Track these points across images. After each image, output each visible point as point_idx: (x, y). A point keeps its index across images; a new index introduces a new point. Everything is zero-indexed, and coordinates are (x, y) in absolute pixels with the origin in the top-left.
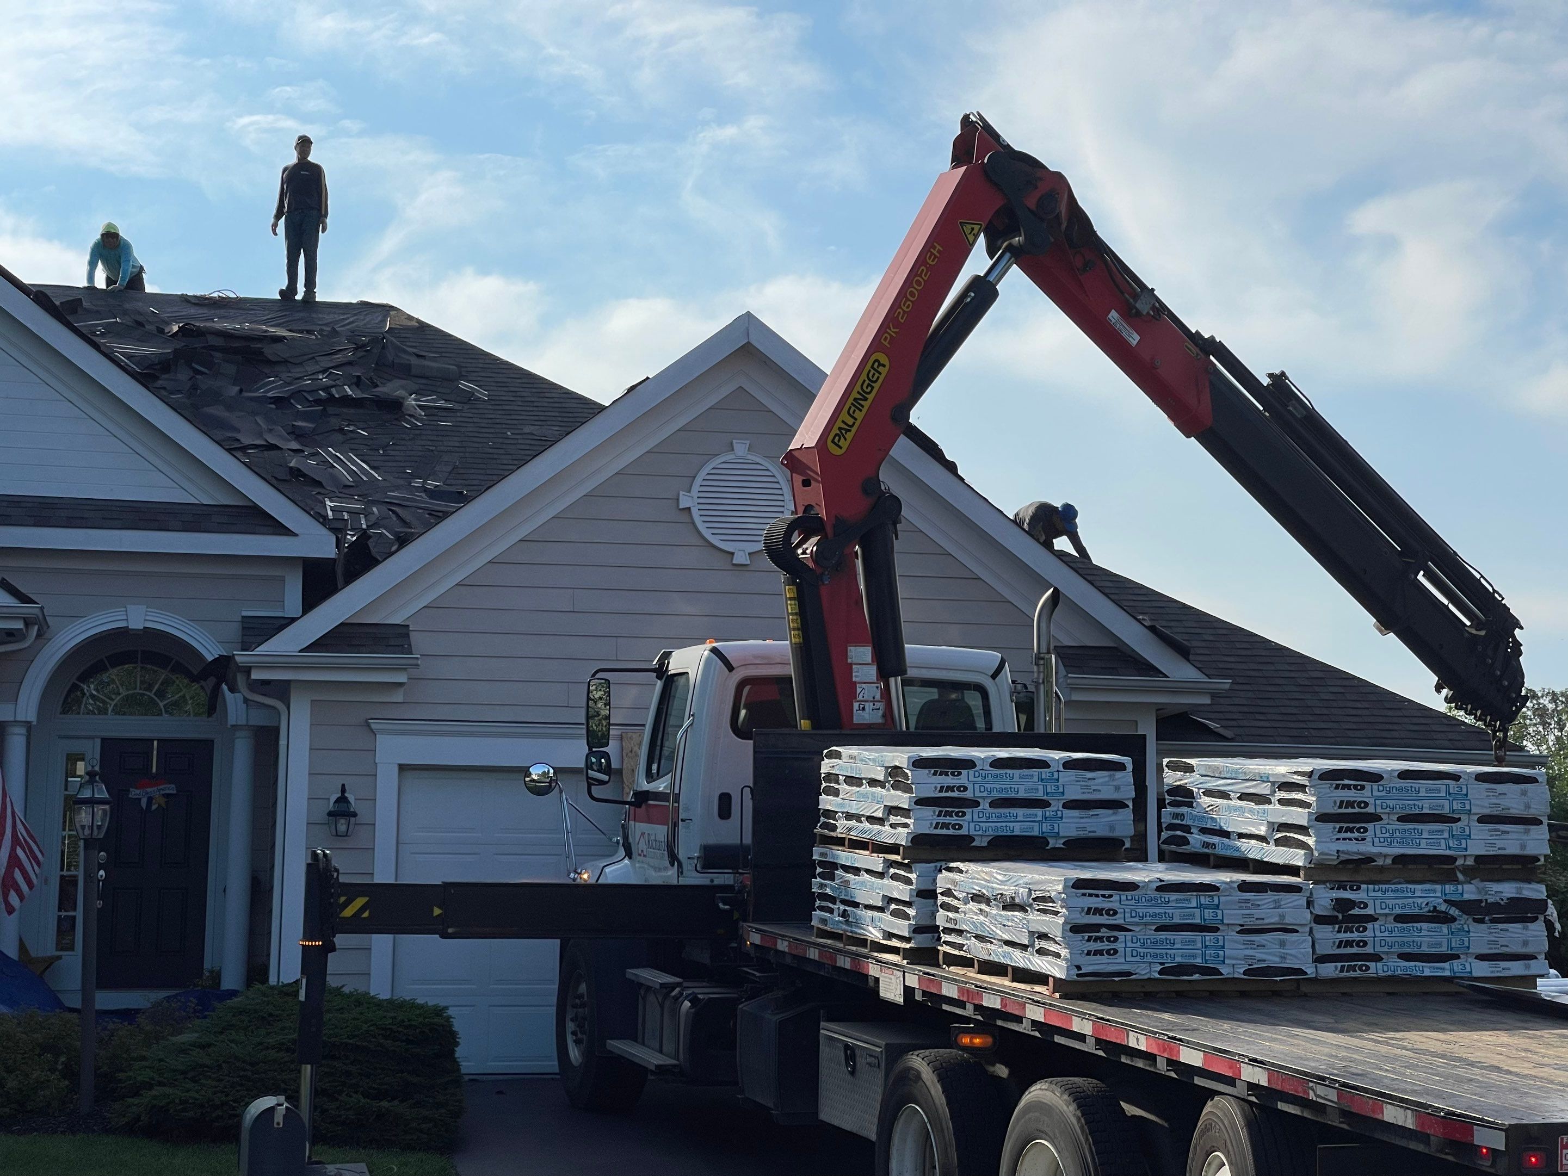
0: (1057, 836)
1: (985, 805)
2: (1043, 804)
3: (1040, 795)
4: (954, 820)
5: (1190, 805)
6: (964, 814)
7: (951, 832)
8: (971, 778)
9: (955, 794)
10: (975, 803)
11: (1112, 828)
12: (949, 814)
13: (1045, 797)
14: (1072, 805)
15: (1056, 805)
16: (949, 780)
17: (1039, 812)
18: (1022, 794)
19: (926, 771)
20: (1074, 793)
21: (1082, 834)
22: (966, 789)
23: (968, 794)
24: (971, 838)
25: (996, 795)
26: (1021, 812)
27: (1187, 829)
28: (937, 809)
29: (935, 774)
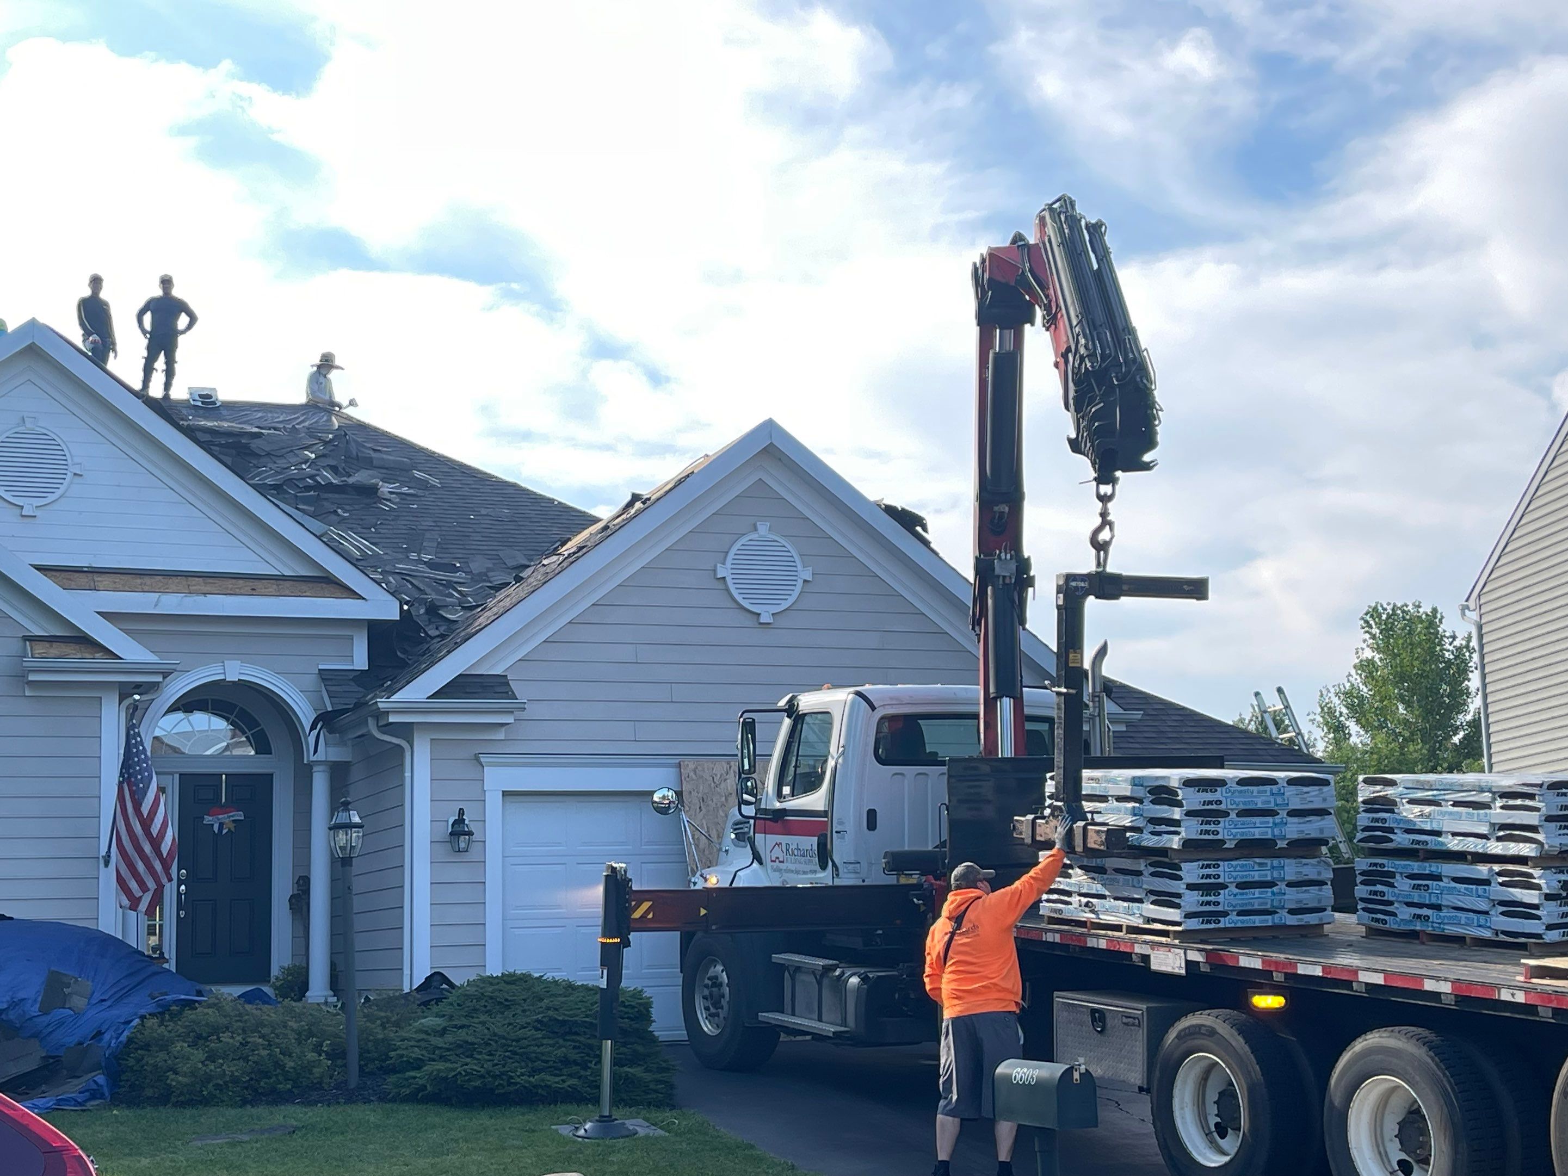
0: (1284, 838)
1: (1233, 815)
2: (1271, 813)
3: (1271, 806)
4: (1211, 827)
5: (1392, 811)
6: (1219, 822)
7: (1211, 837)
8: (1224, 794)
9: (1214, 807)
10: (1226, 814)
11: (1321, 831)
12: (1208, 823)
13: (1276, 808)
14: (1293, 813)
15: (1283, 814)
16: (1209, 796)
17: (1270, 819)
18: (1260, 806)
19: (1192, 789)
20: (1296, 804)
21: (1301, 836)
22: (1221, 802)
23: (1222, 807)
24: (1223, 842)
25: (1242, 807)
26: (1257, 820)
27: (1391, 830)
28: (1200, 819)
29: (1198, 791)
